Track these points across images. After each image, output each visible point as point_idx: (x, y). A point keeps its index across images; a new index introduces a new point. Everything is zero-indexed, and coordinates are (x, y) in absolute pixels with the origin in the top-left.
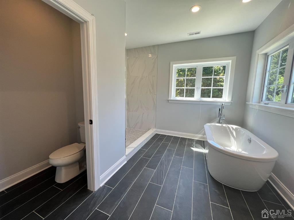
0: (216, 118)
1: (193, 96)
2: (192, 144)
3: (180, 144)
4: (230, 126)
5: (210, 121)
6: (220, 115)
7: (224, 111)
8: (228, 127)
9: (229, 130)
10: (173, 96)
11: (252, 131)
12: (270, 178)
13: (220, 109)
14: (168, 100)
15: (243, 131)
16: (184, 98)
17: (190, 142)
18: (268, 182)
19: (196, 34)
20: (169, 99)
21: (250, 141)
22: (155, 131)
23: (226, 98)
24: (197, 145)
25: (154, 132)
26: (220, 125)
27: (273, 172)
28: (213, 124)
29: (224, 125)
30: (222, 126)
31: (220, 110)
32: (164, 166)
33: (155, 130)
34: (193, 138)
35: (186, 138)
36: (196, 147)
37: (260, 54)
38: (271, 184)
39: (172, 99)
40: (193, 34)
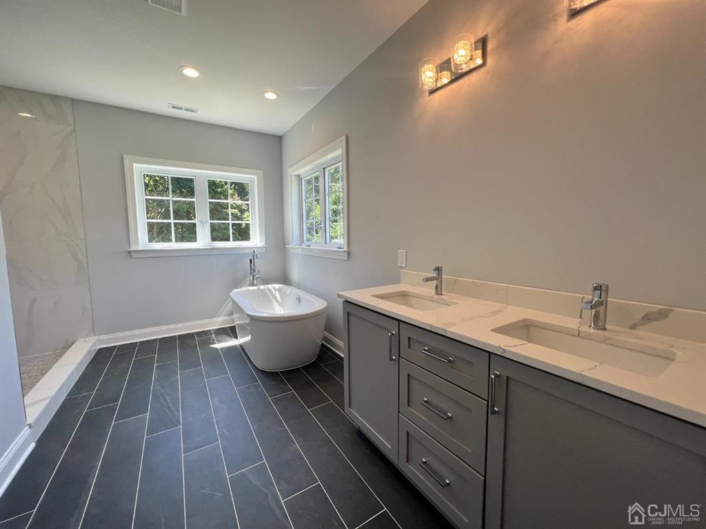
0: (245, 277)
1: (194, 239)
2: (210, 338)
3: (182, 347)
4: (270, 286)
5: (237, 284)
6: (252, 270)
7: (258, 264)
8: (268, 288)
9: (270, 294)
10: (142, 240)
11: (299, 286)
12: (325, 339)
13: (251, 260)
14: (130, 252)
15: (288, 289)
16: (174, 245)
17: (205, 337)
18: (323, 345)
19: (187, 110)
20: (131, 249)
21: (299, 300)
22: (95, 344)
23: (256, 240)
24: (220, 337)
25: (92, 346)
26: (255, 288)
27: (323, 340)
28: (244, 289)
29: (262, 287)
30: (259, 289)
31: (251, 263)
32: (167, 397)
33: (93, 339)
34: (207, 329)
35: (193, 333)
36: (219, 341)
37: (292, 174)
38: (327, 347)
39: (140, 249)
40: (181, 109)
